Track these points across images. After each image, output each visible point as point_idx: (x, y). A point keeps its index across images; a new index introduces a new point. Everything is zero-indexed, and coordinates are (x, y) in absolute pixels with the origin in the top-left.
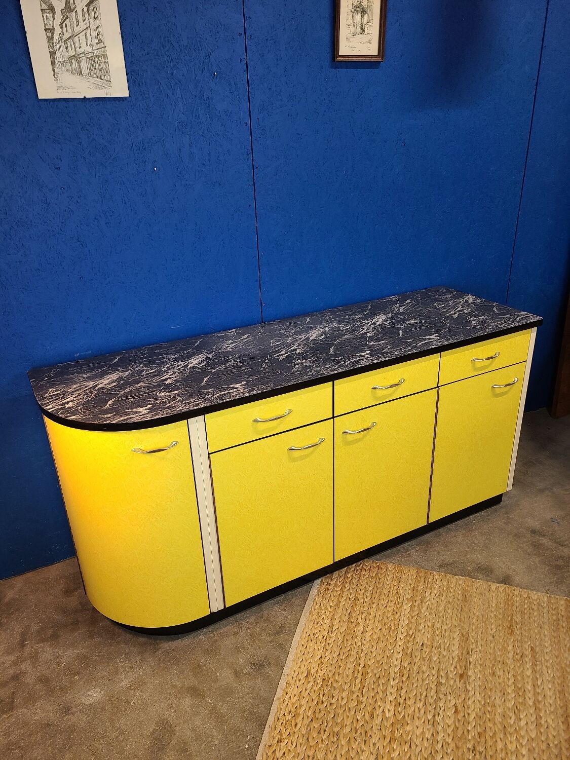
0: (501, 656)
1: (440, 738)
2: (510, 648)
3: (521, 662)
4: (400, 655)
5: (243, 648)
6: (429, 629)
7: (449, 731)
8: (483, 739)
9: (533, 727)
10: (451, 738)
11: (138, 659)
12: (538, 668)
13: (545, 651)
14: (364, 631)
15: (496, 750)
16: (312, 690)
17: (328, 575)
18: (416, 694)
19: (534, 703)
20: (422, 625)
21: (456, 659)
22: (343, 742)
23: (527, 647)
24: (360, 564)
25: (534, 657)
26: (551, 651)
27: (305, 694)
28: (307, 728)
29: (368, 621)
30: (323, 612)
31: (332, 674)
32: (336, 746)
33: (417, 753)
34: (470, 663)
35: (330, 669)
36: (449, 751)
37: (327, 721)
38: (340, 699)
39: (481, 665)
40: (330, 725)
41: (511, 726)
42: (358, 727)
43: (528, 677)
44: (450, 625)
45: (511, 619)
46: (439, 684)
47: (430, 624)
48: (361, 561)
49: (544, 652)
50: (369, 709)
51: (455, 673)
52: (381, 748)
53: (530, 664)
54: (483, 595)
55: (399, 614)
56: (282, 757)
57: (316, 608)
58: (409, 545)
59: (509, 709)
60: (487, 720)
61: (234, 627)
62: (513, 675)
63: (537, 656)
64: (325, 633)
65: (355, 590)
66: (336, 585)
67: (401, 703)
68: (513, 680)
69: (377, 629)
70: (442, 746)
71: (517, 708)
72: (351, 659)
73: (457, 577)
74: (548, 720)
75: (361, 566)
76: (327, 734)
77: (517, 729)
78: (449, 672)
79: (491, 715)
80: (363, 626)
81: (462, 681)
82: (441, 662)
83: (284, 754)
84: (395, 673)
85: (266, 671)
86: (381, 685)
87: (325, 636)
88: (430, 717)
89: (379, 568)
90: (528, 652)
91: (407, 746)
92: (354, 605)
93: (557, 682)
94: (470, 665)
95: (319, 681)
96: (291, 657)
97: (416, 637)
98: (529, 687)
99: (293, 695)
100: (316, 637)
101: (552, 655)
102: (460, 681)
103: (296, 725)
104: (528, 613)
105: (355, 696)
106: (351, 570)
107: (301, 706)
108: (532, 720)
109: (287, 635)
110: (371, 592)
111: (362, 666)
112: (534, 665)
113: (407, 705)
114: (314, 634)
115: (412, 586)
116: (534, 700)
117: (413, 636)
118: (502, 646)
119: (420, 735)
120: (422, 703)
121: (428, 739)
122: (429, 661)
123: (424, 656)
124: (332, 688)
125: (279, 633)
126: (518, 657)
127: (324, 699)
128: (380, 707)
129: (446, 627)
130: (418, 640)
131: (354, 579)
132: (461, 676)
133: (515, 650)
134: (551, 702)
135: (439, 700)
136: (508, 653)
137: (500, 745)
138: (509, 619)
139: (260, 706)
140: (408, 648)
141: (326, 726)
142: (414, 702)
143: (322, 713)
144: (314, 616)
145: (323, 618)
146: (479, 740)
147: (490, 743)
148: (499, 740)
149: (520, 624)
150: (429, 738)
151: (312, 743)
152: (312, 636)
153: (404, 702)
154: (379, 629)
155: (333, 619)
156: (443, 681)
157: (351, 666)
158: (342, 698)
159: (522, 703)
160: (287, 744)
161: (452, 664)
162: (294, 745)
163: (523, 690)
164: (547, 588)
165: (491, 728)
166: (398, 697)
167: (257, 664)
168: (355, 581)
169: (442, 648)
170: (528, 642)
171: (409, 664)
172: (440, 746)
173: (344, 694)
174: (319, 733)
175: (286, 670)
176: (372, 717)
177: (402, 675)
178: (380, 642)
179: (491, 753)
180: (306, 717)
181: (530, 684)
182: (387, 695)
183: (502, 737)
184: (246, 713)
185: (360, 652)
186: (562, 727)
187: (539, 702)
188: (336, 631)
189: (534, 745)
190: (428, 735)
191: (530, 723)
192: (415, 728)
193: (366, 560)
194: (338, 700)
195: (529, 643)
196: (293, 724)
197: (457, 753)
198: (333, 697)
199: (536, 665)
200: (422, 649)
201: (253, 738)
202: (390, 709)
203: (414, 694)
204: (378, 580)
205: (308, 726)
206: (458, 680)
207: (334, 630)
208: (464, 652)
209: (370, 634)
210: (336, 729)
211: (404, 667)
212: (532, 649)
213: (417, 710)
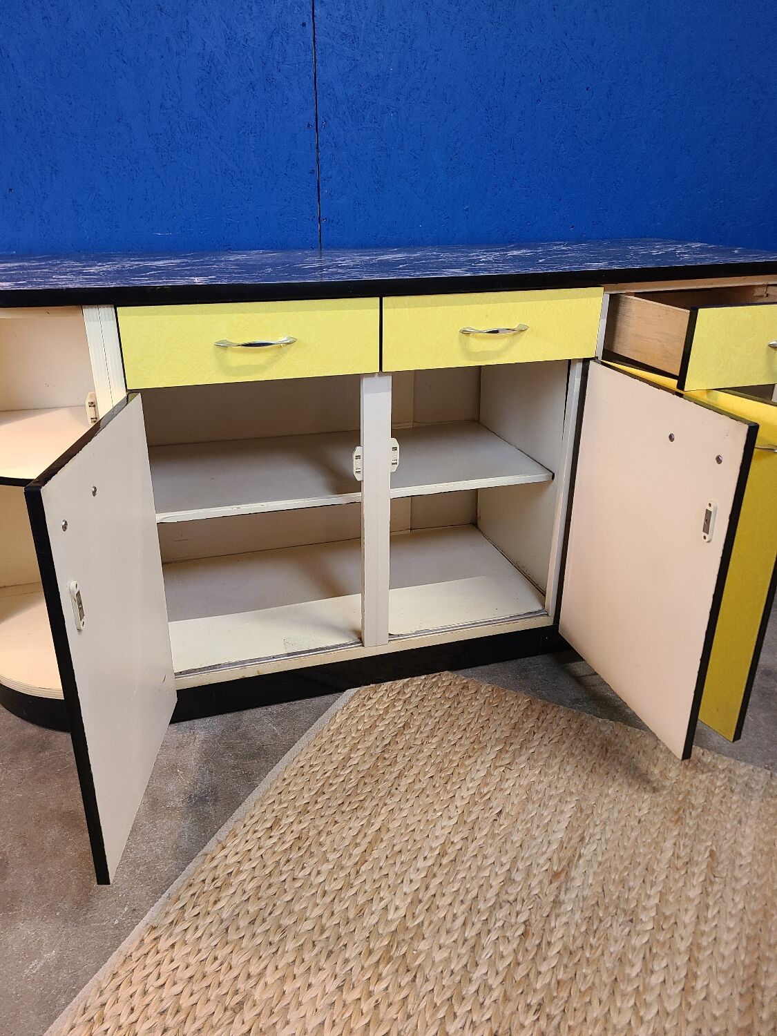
0: (645, 855)
1: (477, 974)
2: (668, 845)
3: (683, 873)
4: (454, 821)
5: (183, 770)
6: (521, 791)
7: (502, 966)
8: (564, 994)
9: (675, 990)
10: (500, 978)
11: (8, 758)
12: (716, 888)
13: (738, 863)
14: (399, 776)
15: (585, 1019)
16: (270, 851)
17: (372, 685)
18: (458, 890)
19: (690, 949)
20: (510, 783)
21: (555, 846)
22: (291, 945)
23: (703, 849)
24: (433, 678)
25: (711, 868)
26: (750, 864)
27: (255, 854)
28: (233, 911)
29: (413, 762)
30: (342, 736)
31: (315, 832)
32: (274, 950)
33: (421, 995)
34: (580, 856)
35: (317, 823)
36: (487, 1002)
37: (274, 905)
38: (314, 873)
39: (600, 864)
40: (277, 913)
41: (630, 980)
42: (327, 925)
43: (690, 900)
44: (562, 791)
45: (684, 799)
46: (509, 880)
47: (524, 782)
48: (437, 674)
49: (734, 863)
50: (361, 899)
51: (544, 868)
52: (356, 971)
53: (701, 879)
54: (641, 754)
55: (472, 760)
56: (167, 950)
57: (332, 728)
58: (529, 663)
59: (634, 949)
60: (584, 961)
61: (183, 736)
62: (660, 891)
63: (719, 869)
64: (331, 768)
65: (409, 713)
66: (380, 701)
67: (425, 899)
68: (657, 901)
69: (425, 776)
70: (477, 991)
71: (650, 950)
72: (359, 813)
73: (600, 720)
74: (711, 985)
75: (434, 680)
76: (266, 926)
77: (641, 988)
78: (534, 866)
79: (594, 953)
80: (401, 767)
81: (555, 884)
82: (525, 846)
83: (173, 946)
84: (432, 849)
85: (207, 809)
86: (398, 864)
87: (330, 772)
88: (470, 933)
89: (465, 687)
90: (703, 859)
91: (408, 977)
92: (400, 732)
93: (749, 920)
94: (578, 860)
95: (290, 838)
96: (256, 794)
97: (493, 799)
98: (688, 918)
99: (233, 852)
100: (312, 770)
101: (750, 871)
102: (551, 882)
103: (215, 902)
104: (721, 795)
105: (342, 874)
106: (415, 684)
107: (239, 872)
108: (676, 978)
109: (267, 761)
110: (437, 720)
111: (376, 827)
112: (708, 881)
113: (433, 906)
114: (311, 766)
115: (513, 722)
116: (691, 944)
117: (487, 797)
118: (653, 840)
119: (441, 961)
120: (464, 907)
121: (452, 972)
122: (503, 840)
123: (496, 832)
124: (308, 853)
125: (252, 756)
126: (680, 863)
127: (285, 868)
128: (382, 899)
129: (553, 792)
130: (494, 803)
131: (413, 697)
132: (556, 875)
133: (677, 851)
134: (726, 953)
135: (498, 906)
136: (662, 852)
137: (596, 1011)
138: (680, 799)
139: (170, 861)
140: (470, 812)
141: (270, 914)
142: (449, 901)
143: (271, 891)
144: (324, 740)
145: (337, 746)
146: (555, 994)
147: (575, 1003)
148: (595, 1002)
149: (700, 810)
150: (456, 971)
151: (233, 936)
152: (307, 769)
153: (429, 899)
154: (429, 775)
155: (354, 748)
156: (518, 877)
157: (356, 825)
158: (319, 873)
159: (664, 943)
160: (186, 930)
161: (543, 853)
162: (199, 934)
163: (672, 921)
164: (770, 761)
165: (585, 976)
166: (423, 889)
167: (195, 796)
168: (415, 700)
169: (535, 826)
170: (706, 841)
171: (462, 839)
172: (472, 989)
173: (325, 868)
174: (252, 922)
175: (238, 813)
176: (360, 914)
177: (442, 854)
178: (423, 797)
179: (571, 1023)
180: (239, 892)
181: (690, 913)
182: (403, 881)
183: (604, 997)
184: (141, 868)
185: (381, 805)
186: (737, 1004)
187: (699, 948)
188: (352, 768)
189: (667, 1026)
190: (456, 965)
191: (669, 983)
192: (436, 948)
193: (446, 672)
194: (310, 874)
195: (709, 843)
196: (212, 899)
197: (502, 1008)
198: (303, 868)
199: (712, 883)
200: (496, 820)
201: (135, 910)
202: (400, 906)
203: (454, 890)
204: (456, 703)
205: (237, 907)
206: (546, 882)
207: (348, 765)
208: (574, 836)
209: (411, 781)
210: (286, 922)
211: (452, 843)
212: (712, 854)
213: (449, 918)
